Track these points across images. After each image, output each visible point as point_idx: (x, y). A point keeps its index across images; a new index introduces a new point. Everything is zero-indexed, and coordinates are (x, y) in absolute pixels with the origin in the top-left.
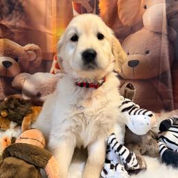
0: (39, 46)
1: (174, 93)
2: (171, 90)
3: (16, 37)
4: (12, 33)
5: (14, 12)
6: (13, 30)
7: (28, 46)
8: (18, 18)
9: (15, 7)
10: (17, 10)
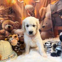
0: (19, 22)
1: (54, 33)
2: (53, 33)
3: (13, 20)
4: (12, 19)
5: (12, 13)
6: (12, 18)
7: (16, 22)
8: (13, 15)
9: (13, 12)
10: (13, 13)
